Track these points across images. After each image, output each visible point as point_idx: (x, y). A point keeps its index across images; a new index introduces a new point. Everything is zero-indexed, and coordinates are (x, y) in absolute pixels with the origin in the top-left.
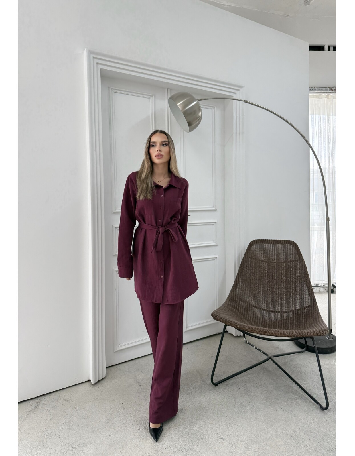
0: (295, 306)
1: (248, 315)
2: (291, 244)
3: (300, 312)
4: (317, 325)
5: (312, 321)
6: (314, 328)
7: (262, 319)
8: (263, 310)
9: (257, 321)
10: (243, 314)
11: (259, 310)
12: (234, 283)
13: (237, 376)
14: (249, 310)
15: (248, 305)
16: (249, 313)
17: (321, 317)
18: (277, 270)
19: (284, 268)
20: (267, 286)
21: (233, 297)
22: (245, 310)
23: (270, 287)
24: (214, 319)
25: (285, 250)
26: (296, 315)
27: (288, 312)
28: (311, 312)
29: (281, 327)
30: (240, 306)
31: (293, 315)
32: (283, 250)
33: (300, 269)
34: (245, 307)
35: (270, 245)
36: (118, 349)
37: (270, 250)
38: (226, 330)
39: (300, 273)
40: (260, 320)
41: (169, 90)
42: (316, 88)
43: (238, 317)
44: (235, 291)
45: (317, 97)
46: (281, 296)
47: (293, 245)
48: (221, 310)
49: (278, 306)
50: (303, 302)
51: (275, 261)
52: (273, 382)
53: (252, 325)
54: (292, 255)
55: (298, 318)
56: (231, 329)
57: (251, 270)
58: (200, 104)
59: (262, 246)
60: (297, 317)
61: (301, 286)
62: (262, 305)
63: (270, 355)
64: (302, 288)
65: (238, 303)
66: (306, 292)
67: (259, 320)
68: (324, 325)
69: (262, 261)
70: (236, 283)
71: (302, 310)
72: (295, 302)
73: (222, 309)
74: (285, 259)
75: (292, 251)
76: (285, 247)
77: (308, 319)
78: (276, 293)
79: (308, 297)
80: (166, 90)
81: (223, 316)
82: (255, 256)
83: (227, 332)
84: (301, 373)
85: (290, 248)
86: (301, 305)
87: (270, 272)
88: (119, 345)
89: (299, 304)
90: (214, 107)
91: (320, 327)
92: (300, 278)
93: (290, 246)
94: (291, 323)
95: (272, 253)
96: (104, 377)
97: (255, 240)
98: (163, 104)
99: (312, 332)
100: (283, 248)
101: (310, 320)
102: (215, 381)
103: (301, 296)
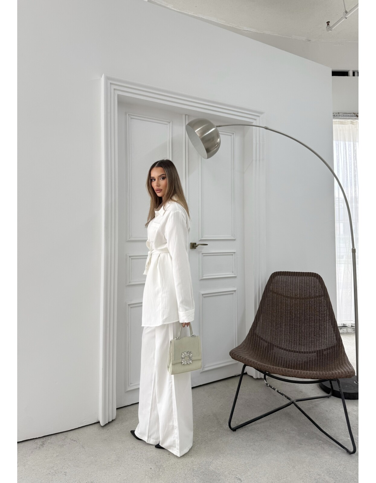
0: (319, 346)
1: (269, 355)
2: (315, 276)
3: (325, 353)
4: (343, 366)
5: (337, 362)
6: (339, 370)
7: (284, 359)
8: (285, 350)
9: (279, 362)
10: (264, 354)
11: (281, 350)
12: (255, 320)
13: (257, 421)
14: (270, 350)
15: (269, 345)
16: (270, 353)
17: (347, 358)
18: (300, 307)
19: (307, 304)
20: (290, 324)
21: (253, 336)
22: (265, 350)
23: (292, 325)
24: (232, 358)
25: (309, 283)
26: (320, 356)
27: (312, 352)
28: (336, 353)
29: (304, 368)
30: (260, 345)
31: (317, 356)
32: (307, 283)
33: (324, 306)
34: (266, 346)
35: (293, 278)
36: (129, 389)
37: (293, 283)
38: (245, 372)
39: (324, 311)
40: (282, 360)
41: (187, 116)
42: (340, 114)
43: (258, 357)
44: (256, 329)
45: (342, 123)
46: (304, 335)
47: (317, 278)
48: (240, 348)
49: (301, 346)
50: (327, 342)
51: (298, 296)
52: (296, 428)
53: (273, 365)
54: (316, 288)
55: (323, 359)
56: (251, 371)
57: (272, 307)
58: (219, 130)
59: (284, 278)
60: (321, 359)
61: (326, 325)
62: (284, 345)
63: (293, 399)
64: (326, 326)
65: (258, 342)
66: (331, 331)
67: (280, 361)
68: (350, 366)
69: (284, 296)
70: (257, 320)
71: (327, 350)
72: (319, 342)
73: (242, 348)
74: (309, 294)
75: (316, 285)
76: (309, 279)
77: (333, 360)
78: (299, 332)
79: (333, 336)
80: (184, 116)
81: (242, 355)
82: (277, 289)
83: (246, 373)
84: (326, 420)
85: (314, 281)
86: (326, 345)
87: (293, 309)
88: (131, 385)
89: (324, 344)
90: (233, 134)
91: (346, 369)
92: (324, 316)
93: (314, 279)
94: (315, 365)
95: (295, 286)
96: (114, 418)
97: (277, 272)
98: (181, 130)
99: (337, 374)
100: (307, 281)
101: (336, 361)
102: (233, 426)
103: (326, 335)
